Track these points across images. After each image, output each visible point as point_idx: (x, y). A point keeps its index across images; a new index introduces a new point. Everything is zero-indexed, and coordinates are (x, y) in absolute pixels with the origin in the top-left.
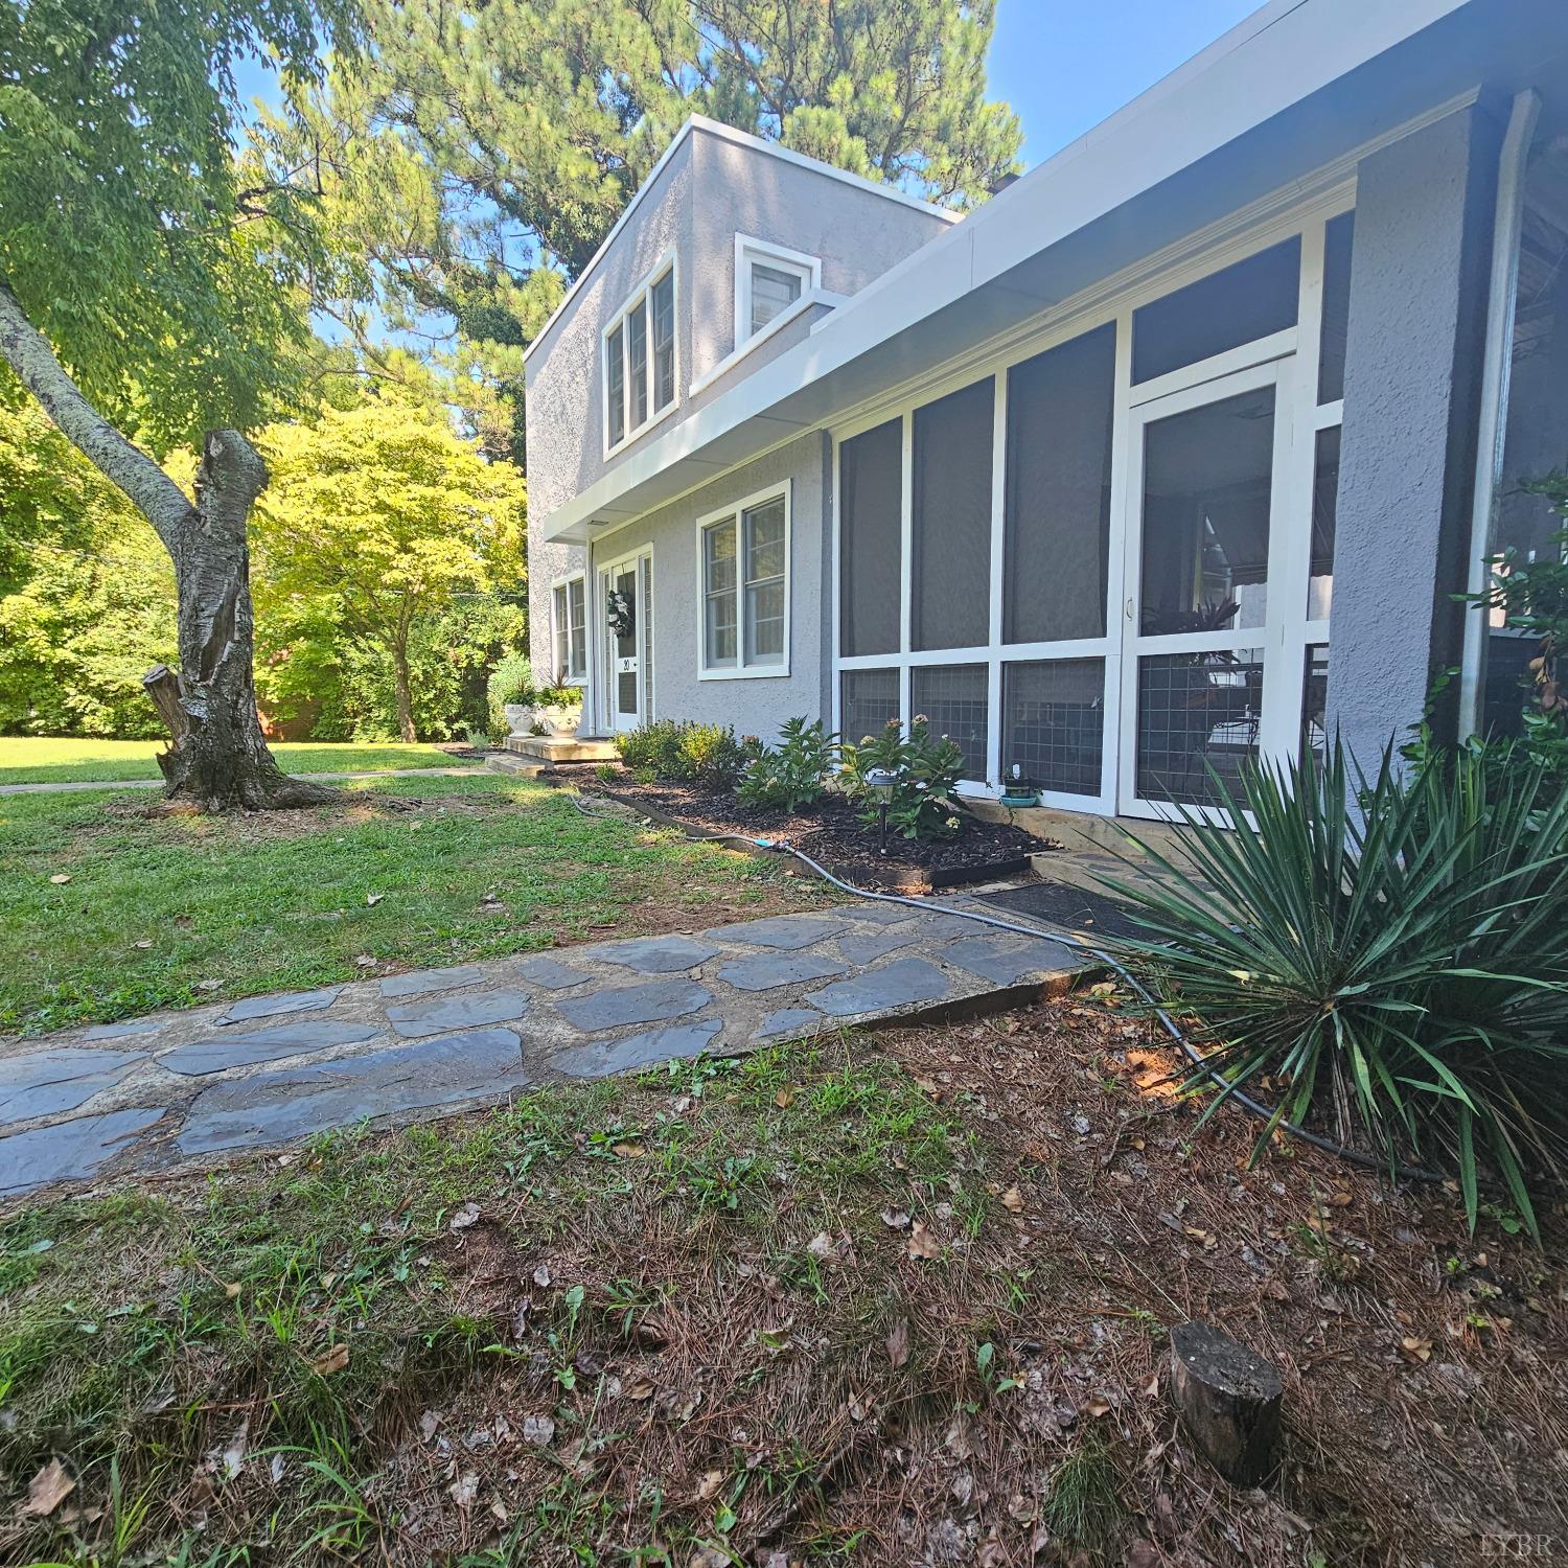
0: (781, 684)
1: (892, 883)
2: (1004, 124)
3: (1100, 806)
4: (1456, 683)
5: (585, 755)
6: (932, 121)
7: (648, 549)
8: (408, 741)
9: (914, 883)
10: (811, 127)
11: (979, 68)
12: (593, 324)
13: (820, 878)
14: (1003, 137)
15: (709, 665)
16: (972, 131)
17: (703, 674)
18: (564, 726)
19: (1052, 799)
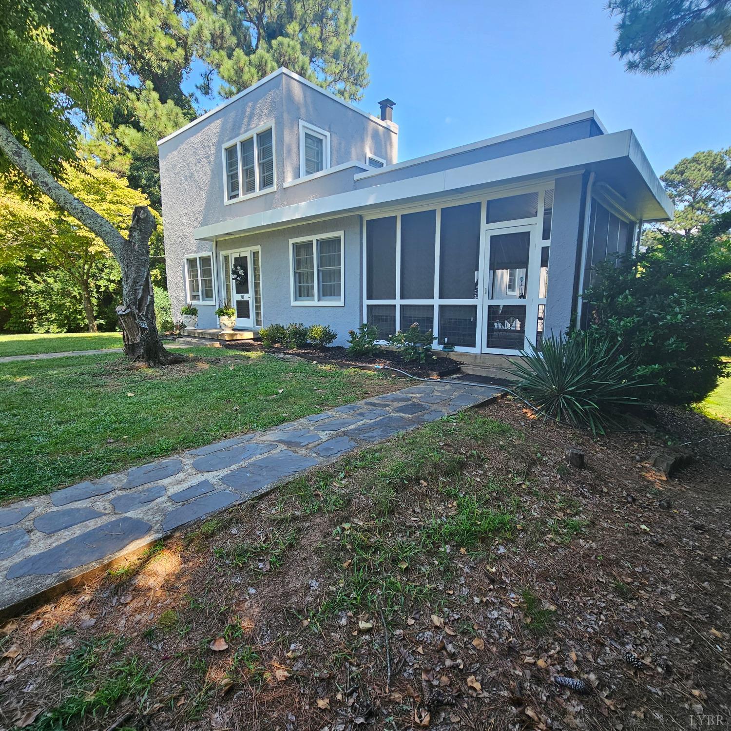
0: (341, 309)
1: (428, 376)
2: (361, 55)
3: (476, 350)
4: (576, 318)
5: (239, 337)
6: (331, 48)
7: (257, 248)
8: (94, 331)
9: (435, 376)
10: (285, 48)
11: (353, 31)
12: (214, 140)
13: (408, 377)
14: (360, 62)
15: (296, 300)
16: (349, 58)
17: (293, 303)
18: (230, 325)
19: (458, 349)
